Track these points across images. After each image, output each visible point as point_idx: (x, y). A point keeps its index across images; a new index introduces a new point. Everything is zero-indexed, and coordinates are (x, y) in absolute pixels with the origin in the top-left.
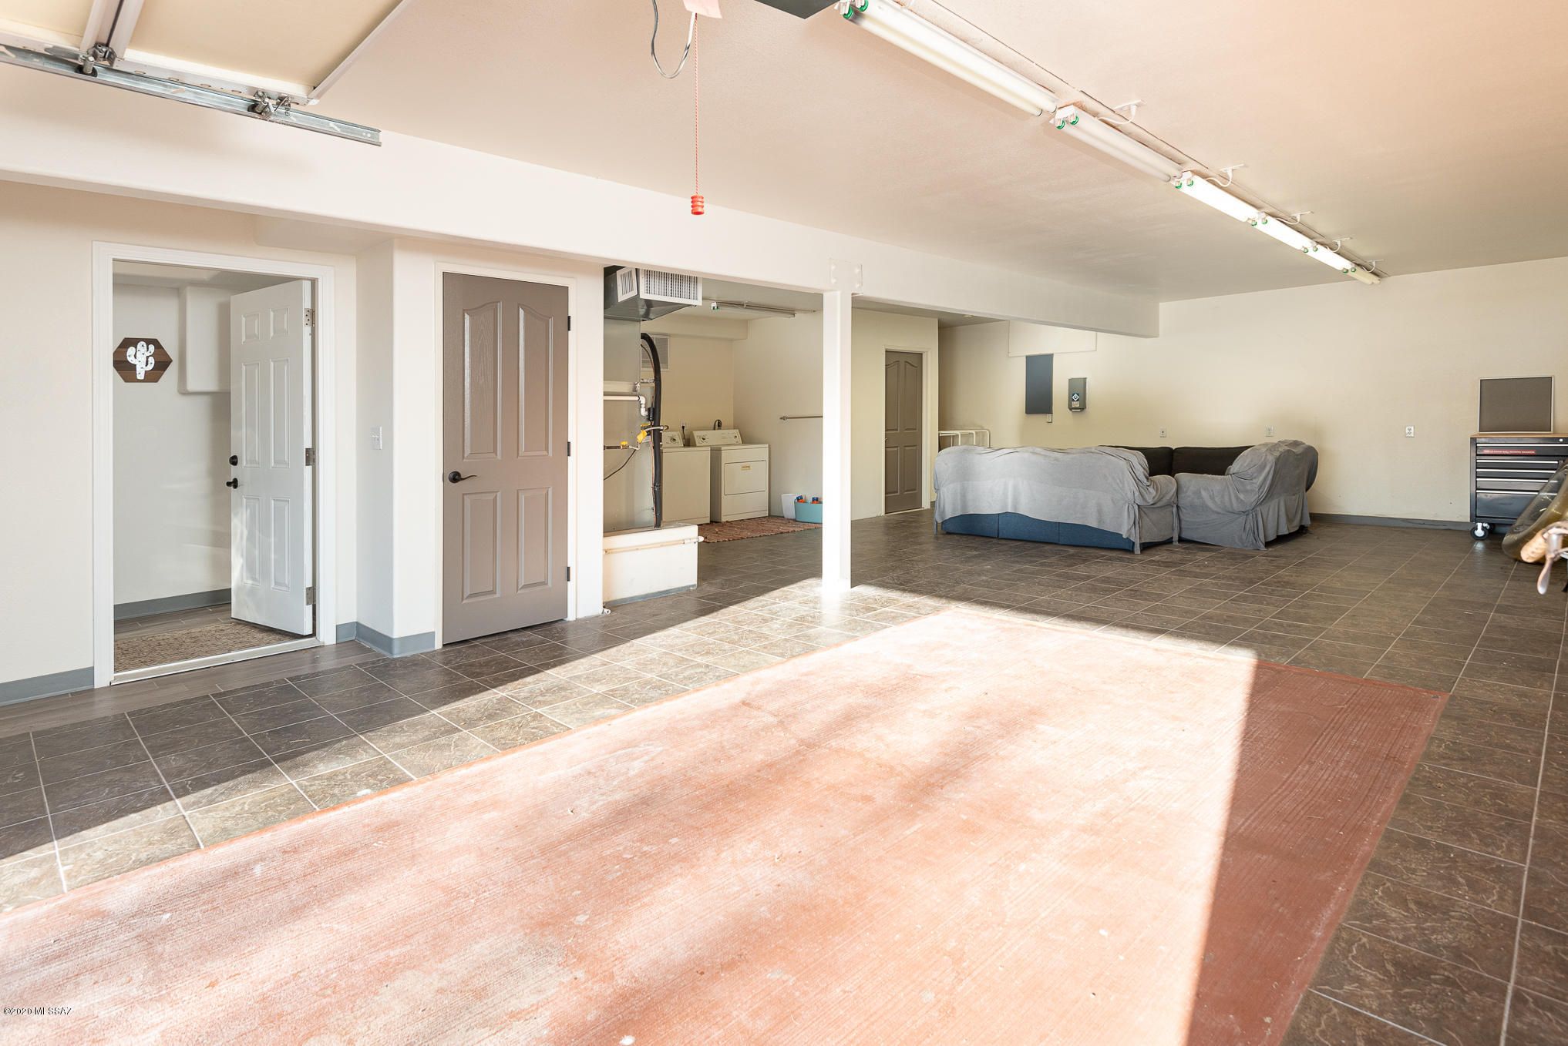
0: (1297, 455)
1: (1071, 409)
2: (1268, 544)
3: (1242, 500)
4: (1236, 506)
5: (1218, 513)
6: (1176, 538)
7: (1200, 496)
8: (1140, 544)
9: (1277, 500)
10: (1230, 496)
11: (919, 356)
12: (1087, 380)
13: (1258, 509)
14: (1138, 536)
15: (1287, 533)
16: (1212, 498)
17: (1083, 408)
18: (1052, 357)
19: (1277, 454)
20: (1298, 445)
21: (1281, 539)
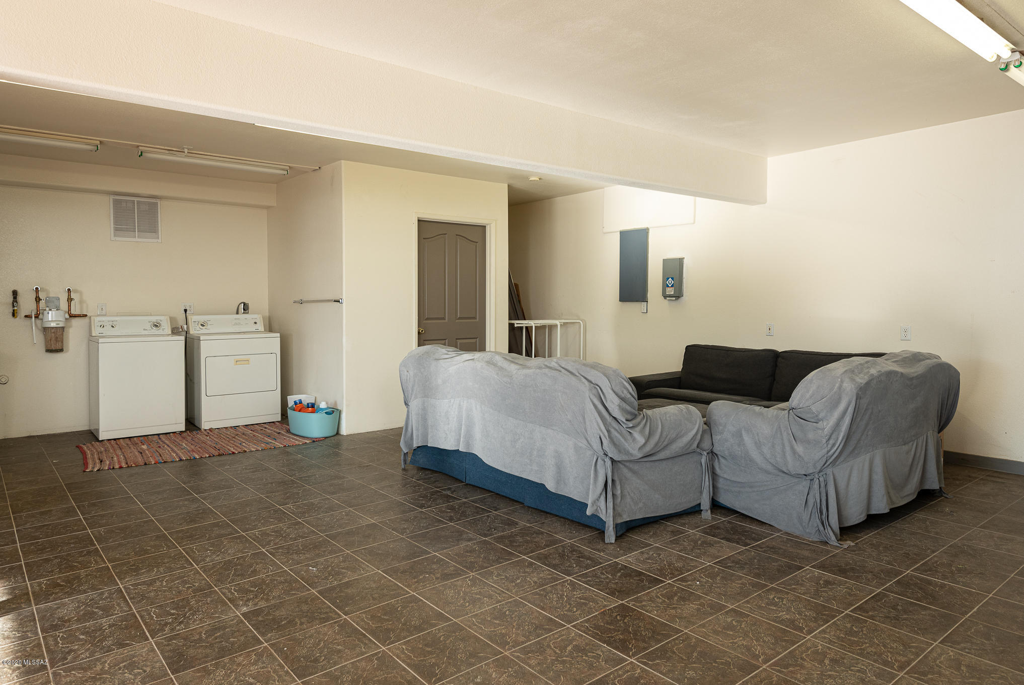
0: (912, 379)
1: (665, 296)
2: (846, 531)
3: (800, 456)
4: (792, 465)
5: (767, 472)
6: (706, 504)
7: (741, 443)
8: (617, 526)
9: (868, 457)
10: (783, 445)
11: (481, 229)
12: (685, 261)
13: (829, 471)
14: (611, 511)
15: (887, 511)
16: (758, 445)
17: (678, 296)
18: (648, 232)
19: (862, 379)
20: (920, 360)
21: (873, 521)
